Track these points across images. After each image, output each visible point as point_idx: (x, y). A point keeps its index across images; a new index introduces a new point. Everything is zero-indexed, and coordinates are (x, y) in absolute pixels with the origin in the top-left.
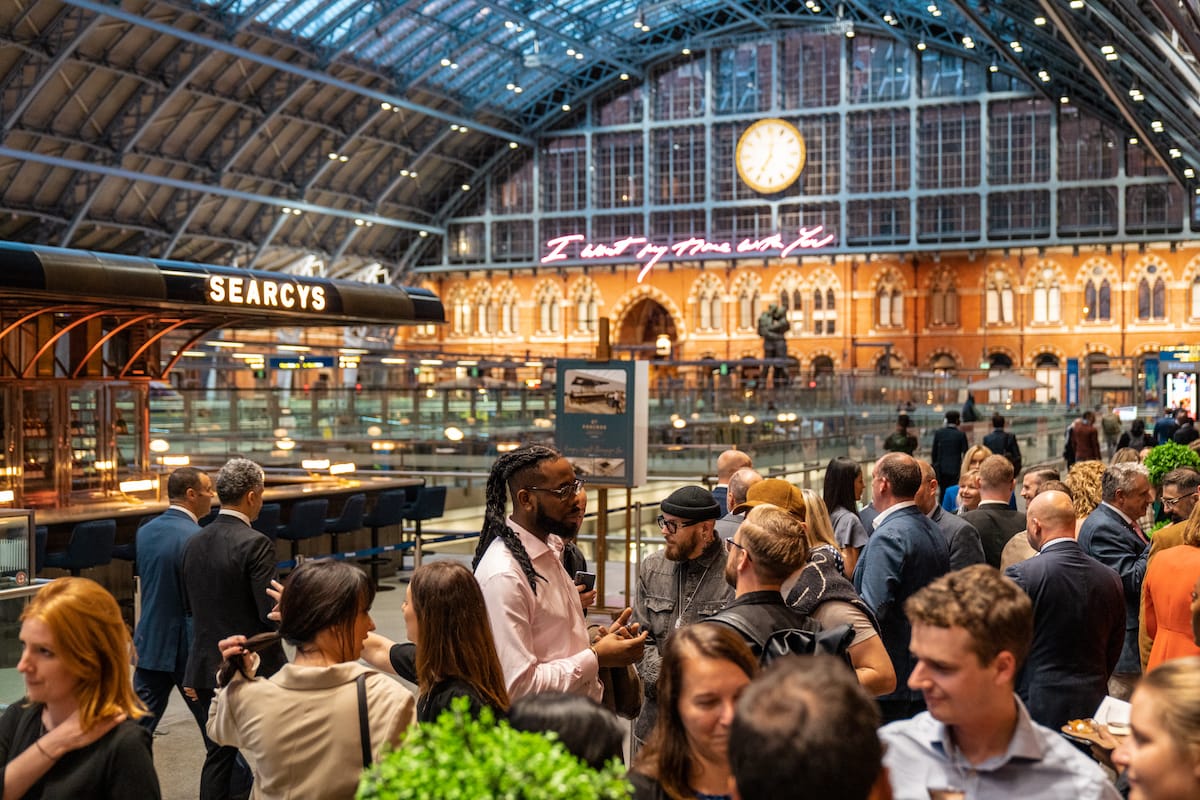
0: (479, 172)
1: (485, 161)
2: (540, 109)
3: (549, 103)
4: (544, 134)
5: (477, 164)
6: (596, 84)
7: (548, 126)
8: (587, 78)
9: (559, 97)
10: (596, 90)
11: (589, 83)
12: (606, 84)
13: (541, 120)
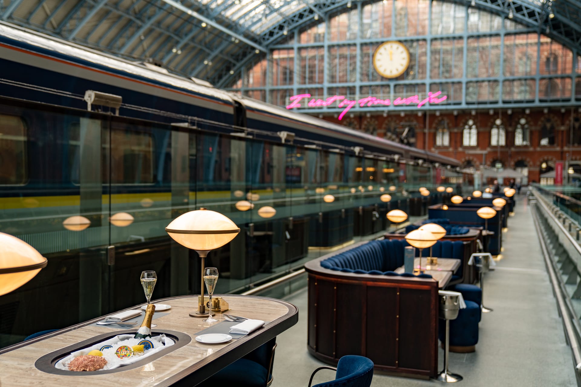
0: (238, 65)
1: (242, 59)
2: (271, 34)
3: (276, 31)
4: (272, 47)
5: (237, 60)
6: (301, 21)
7: (275, 42)
8: (296, 19)
9: (281, 28)
10: (300, 25)
11: (297, 21)
12: (305, 22)
13: (272, 39)
